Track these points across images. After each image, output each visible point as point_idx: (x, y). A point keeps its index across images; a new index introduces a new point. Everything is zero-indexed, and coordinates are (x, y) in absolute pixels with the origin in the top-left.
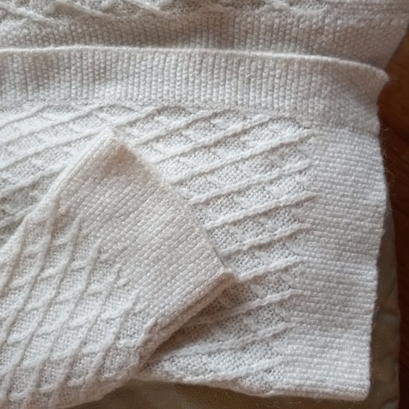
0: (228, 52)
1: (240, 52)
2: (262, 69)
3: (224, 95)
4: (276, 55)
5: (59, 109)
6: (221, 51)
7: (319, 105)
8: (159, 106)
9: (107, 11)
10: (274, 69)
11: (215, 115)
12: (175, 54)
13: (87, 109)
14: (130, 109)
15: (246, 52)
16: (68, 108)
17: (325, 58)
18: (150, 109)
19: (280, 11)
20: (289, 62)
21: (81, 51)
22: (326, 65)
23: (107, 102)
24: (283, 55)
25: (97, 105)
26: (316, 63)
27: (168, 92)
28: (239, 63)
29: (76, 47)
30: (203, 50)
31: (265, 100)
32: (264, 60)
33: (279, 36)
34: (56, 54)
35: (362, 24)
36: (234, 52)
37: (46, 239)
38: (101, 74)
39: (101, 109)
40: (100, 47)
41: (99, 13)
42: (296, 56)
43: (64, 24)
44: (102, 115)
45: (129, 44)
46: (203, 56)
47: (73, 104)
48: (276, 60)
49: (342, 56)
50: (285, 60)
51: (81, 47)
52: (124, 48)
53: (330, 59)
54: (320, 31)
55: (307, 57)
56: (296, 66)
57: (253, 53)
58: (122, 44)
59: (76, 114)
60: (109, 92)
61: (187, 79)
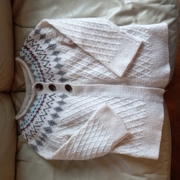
0: (129, 86)
1: (132, 87)
2: (136, 90)
3: (128, 95)
4: (139, 88)
5: (95, 97)
6: (128, 86)
7: (148, 97)
8: (115, 97)
9: (104, 78)
10: (139, 90)
11: (126, 99)
12: (118, 87)
13: (100, 97)
14: (109, 97)
15: (133, 87)
16: (97, 97)
17: (149, 88)
18: (113, 97)
19: (140, 79)
20: (142, 89)
21: (99, 86)
22: (150, 89)
23: (104, 96)
24: (140, 88)
25: (102, 96)
26: (148, 89)
27: (117, 94)
28: (131, 89)
29: (98, 85)
30: (124, 86)
31: (137, 96)
32: (136, 88)
33: (140, 84)
34: (94, 86)
35: (158, 81)
36: (130, 86)
37: (93, 124)
38: (103, 90)
39: (103, 97)
40: (103, 85)
41: (103, 79)
42: (143, 88)
43: (96, 80)
44: (103, 98)
45: (109, 84)
46: (124, 87)
47: (98, 96)
48: (139, 89)
49: (153, 87)
50: (141, 89)
51: (99, 85)
52: (108, 85)
53: (151, 88)
54: (148, 83)
55: (146, 88)
56: (143, 90)
57: (134, 87)
58: (108, 84)
59: (98, 98)
60: (105, 94)
61: (121, 92)
